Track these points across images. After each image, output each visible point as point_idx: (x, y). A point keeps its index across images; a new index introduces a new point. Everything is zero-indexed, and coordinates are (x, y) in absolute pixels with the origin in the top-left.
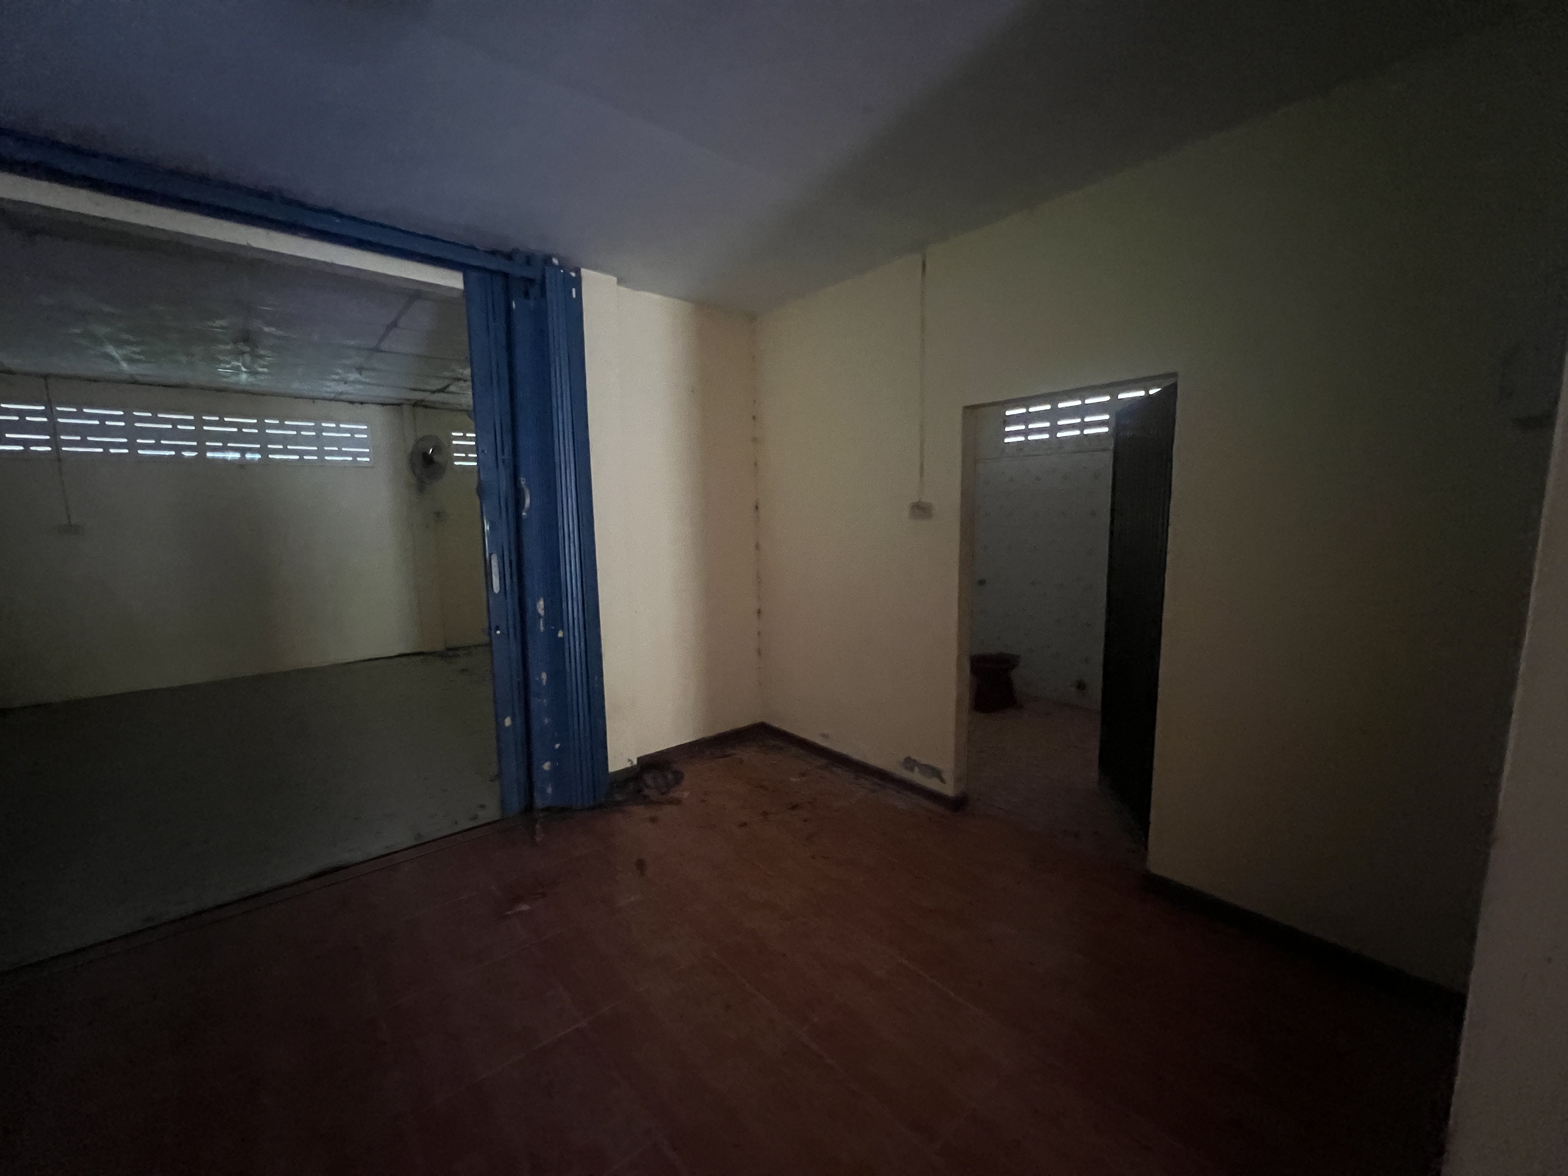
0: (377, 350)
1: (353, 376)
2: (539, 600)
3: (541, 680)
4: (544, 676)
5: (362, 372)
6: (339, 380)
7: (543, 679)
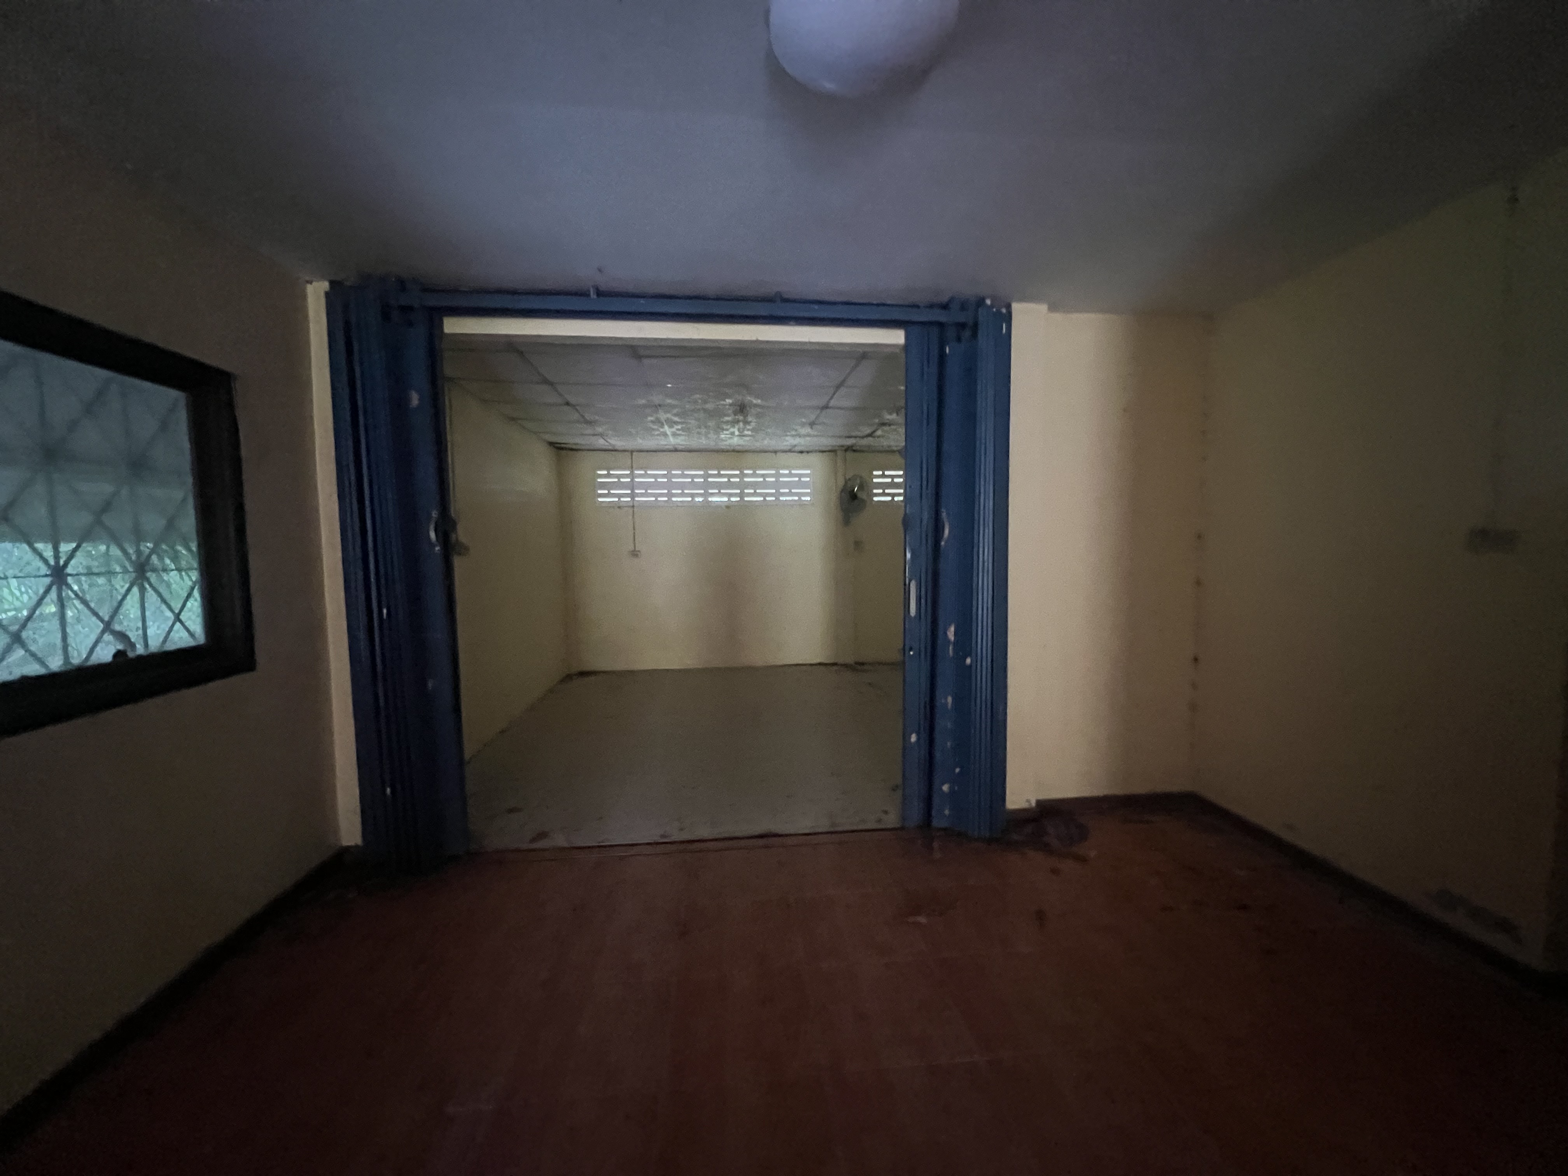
0: (826, 407)
1: (807, 430)
2: (950, 625)
3: (946, 704)
4: (950, 699)
5: (813, 427)
6: (796, 435)
7: (948, 703)
